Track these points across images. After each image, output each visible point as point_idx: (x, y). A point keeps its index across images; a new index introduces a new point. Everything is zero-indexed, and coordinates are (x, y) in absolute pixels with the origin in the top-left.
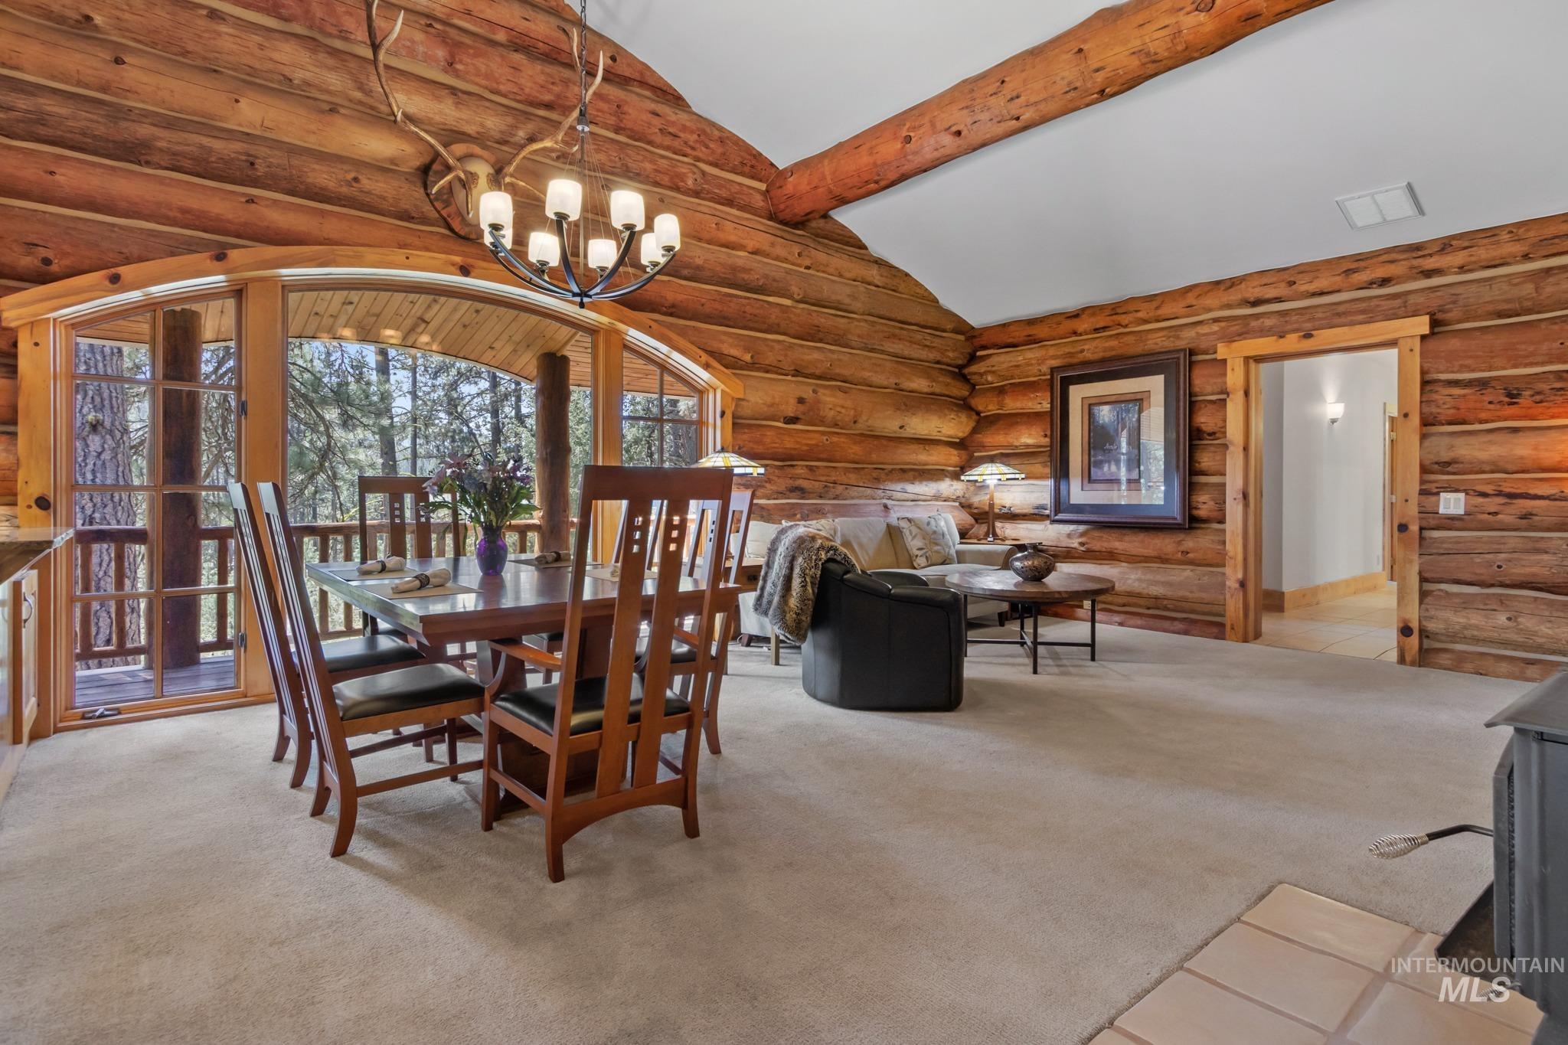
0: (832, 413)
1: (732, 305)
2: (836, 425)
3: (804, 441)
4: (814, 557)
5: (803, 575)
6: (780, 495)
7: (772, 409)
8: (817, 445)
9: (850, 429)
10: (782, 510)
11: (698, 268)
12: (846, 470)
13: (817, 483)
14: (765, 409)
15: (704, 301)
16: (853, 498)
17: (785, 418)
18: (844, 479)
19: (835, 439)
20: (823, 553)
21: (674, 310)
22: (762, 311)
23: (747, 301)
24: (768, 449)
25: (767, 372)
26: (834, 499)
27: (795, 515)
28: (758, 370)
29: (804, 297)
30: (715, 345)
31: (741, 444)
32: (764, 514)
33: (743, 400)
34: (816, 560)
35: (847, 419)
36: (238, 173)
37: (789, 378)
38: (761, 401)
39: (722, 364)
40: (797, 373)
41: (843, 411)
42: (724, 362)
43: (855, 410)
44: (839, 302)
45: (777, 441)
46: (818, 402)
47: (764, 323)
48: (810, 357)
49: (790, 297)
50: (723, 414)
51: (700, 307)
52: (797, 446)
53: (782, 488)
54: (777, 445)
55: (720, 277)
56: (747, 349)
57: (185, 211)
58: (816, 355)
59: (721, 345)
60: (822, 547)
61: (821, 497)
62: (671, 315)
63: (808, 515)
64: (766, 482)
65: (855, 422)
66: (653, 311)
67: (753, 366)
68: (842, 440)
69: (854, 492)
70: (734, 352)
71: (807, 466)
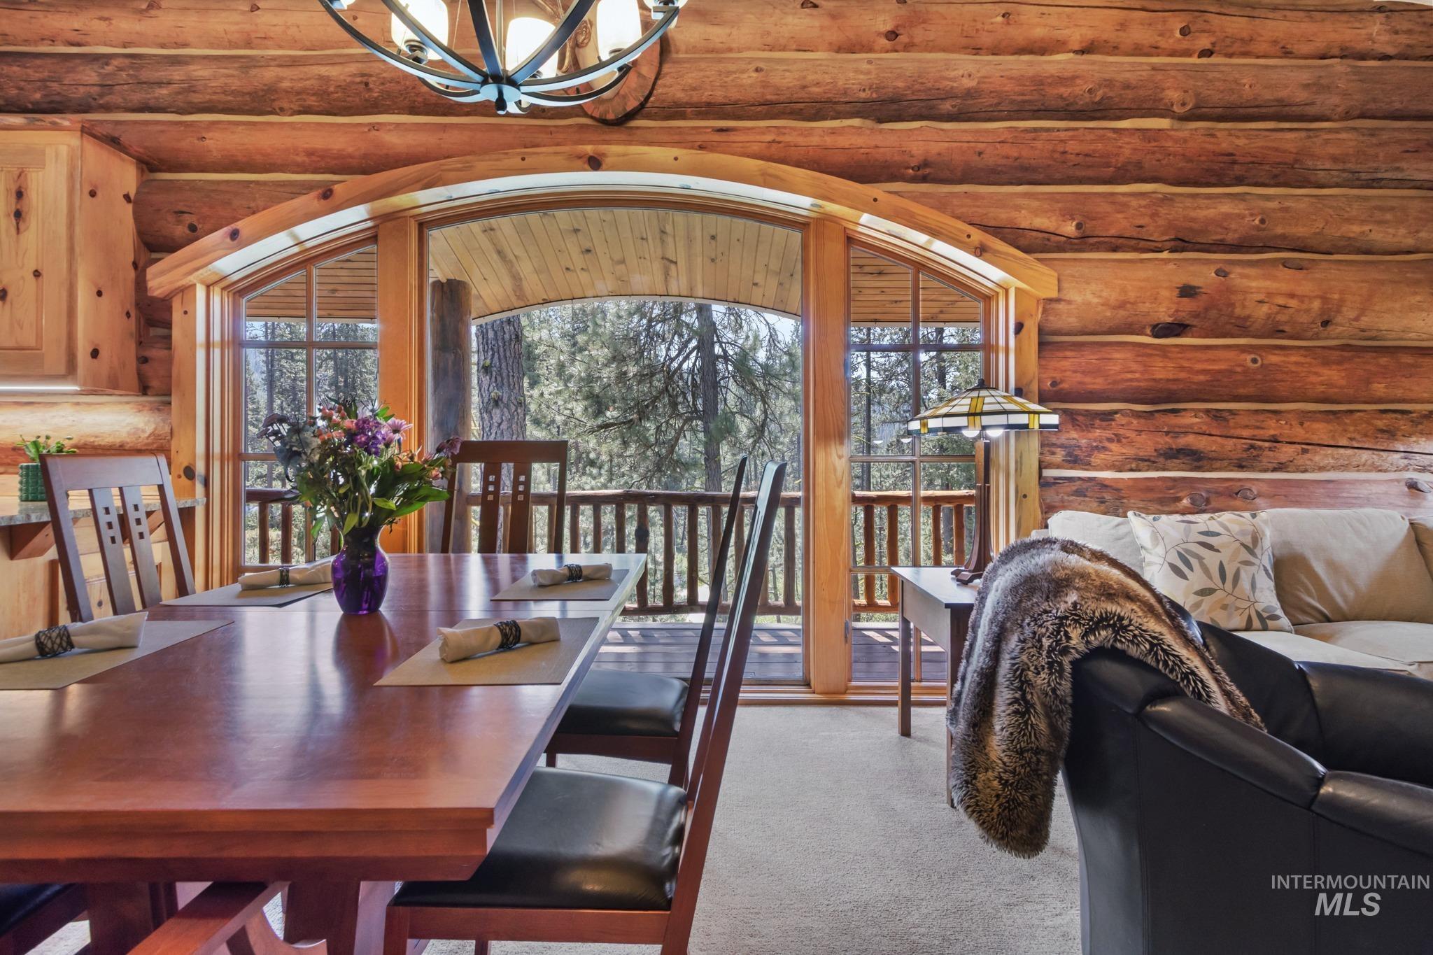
0: (1265, 309)
1: (1038, 144)
2: (1278, 332)
3: (1199, 366)
4: (1046, 642)
5: (1021, 681)
6: (1142, 464)
7: (1122, 313)
8: (1231, 372)
9: (1316, 337)
10: (1150, 489)
11: (969, 94)
12: (1304, 417)
13: (1230, 443)
14: (1108, 314)
15: (981, 146)
16: (1322, 469)
17: (1154, 327)
18: (1299, 433)
19: (1274, 359)
20: (1075, 634)
21: (928, 170)
22: (1100, 146)
23: (1070, 133)
24: (1115, 382)
25: (1115, 249)
26: (1274, 470)
27: (1179, 499)
28: (1096, 248)
29: (1197, 107)
30: (1002, 216)
31: (1058, 376)
32: (1107, 496)
33: (1058, 300)
34: (1051, 650)
35: (1304, 319)
36: (357, 99)
37: (1165, 255)
38: (1095, 300)
39: (1018, 248)
40: (1181, 243)
41: (1293, 303)
42: (1022, 242)
43: (1324, 299)
44: (1281, 103)
45: (1134, 366)
46: (1230, 290)
47: (1108, 165)
48: (1211, 213)
49: (1166, 113)
50: (1019, 327)
51: (976, 158)
52: (1183, 375)
53: (1148, 451)
54: (1137, 375)
55: (1012, 102)
56: (1068, 214)
57: (310, 153)
58: (1226, 208)
59: (1014, 214)
60: (1075, 615)
61: (1241, 467)
62: (924, 179)
63: (1208, 501)
64: (1110, 440)
65: (1326, 323)
66: (893, 178)
67: (1083, 242)
68: (1293, 359)
69: (1323, 456)
70: (1041, 222)
71: (1208, 411)
